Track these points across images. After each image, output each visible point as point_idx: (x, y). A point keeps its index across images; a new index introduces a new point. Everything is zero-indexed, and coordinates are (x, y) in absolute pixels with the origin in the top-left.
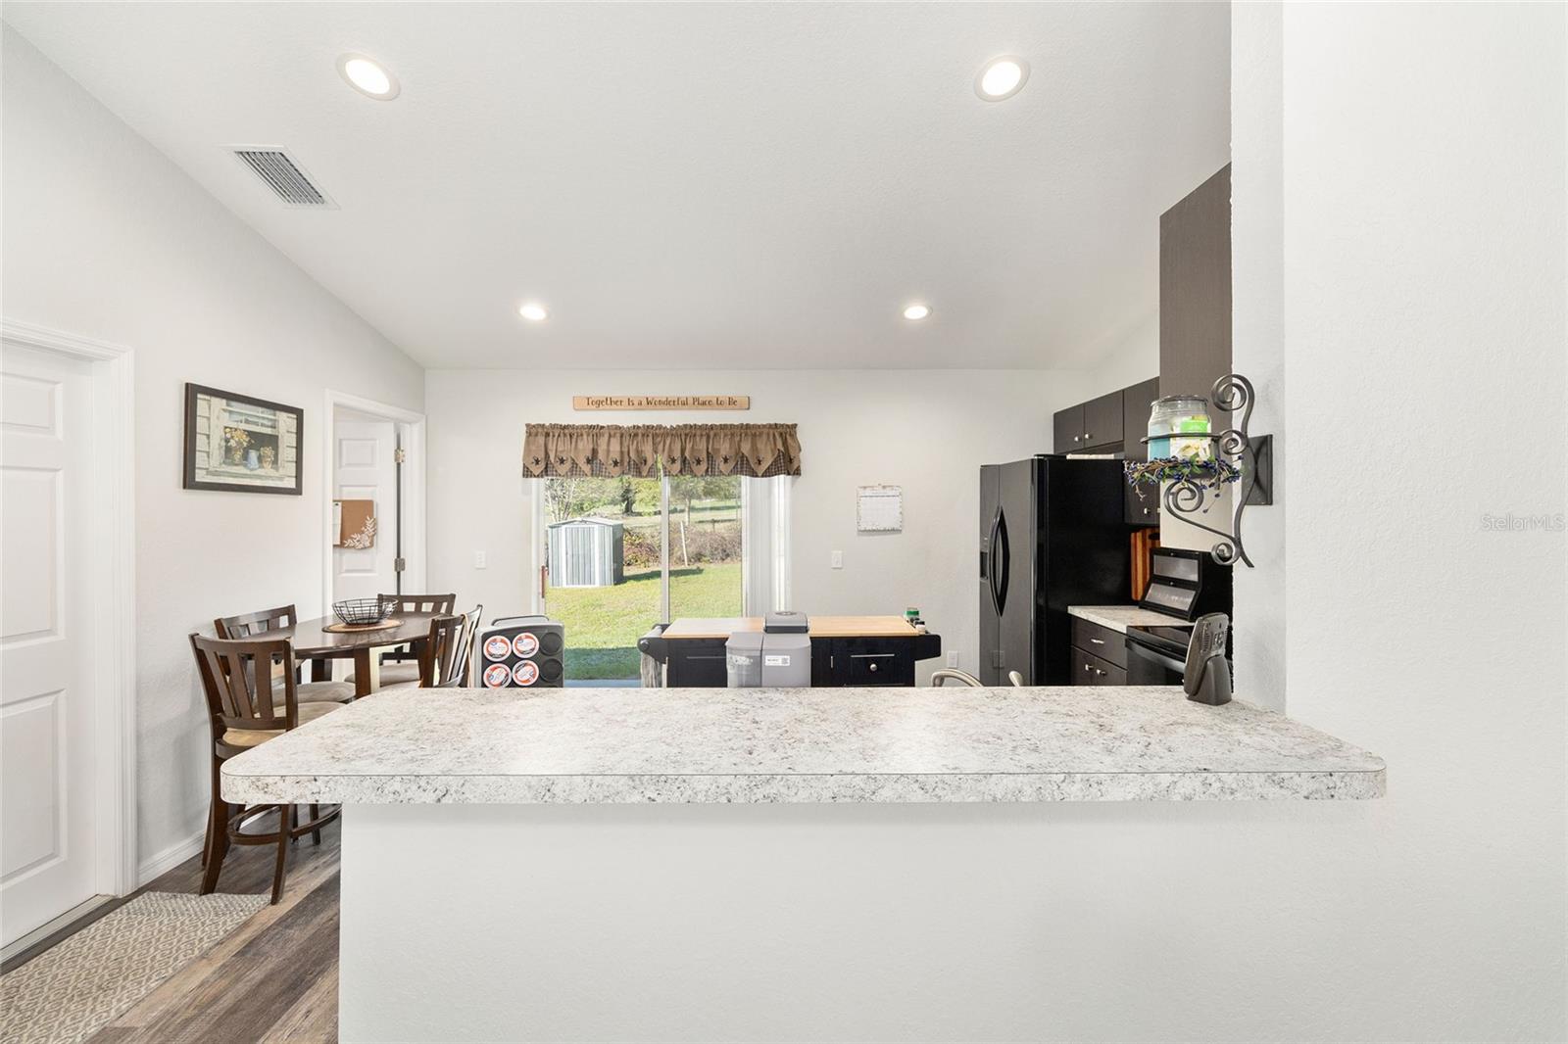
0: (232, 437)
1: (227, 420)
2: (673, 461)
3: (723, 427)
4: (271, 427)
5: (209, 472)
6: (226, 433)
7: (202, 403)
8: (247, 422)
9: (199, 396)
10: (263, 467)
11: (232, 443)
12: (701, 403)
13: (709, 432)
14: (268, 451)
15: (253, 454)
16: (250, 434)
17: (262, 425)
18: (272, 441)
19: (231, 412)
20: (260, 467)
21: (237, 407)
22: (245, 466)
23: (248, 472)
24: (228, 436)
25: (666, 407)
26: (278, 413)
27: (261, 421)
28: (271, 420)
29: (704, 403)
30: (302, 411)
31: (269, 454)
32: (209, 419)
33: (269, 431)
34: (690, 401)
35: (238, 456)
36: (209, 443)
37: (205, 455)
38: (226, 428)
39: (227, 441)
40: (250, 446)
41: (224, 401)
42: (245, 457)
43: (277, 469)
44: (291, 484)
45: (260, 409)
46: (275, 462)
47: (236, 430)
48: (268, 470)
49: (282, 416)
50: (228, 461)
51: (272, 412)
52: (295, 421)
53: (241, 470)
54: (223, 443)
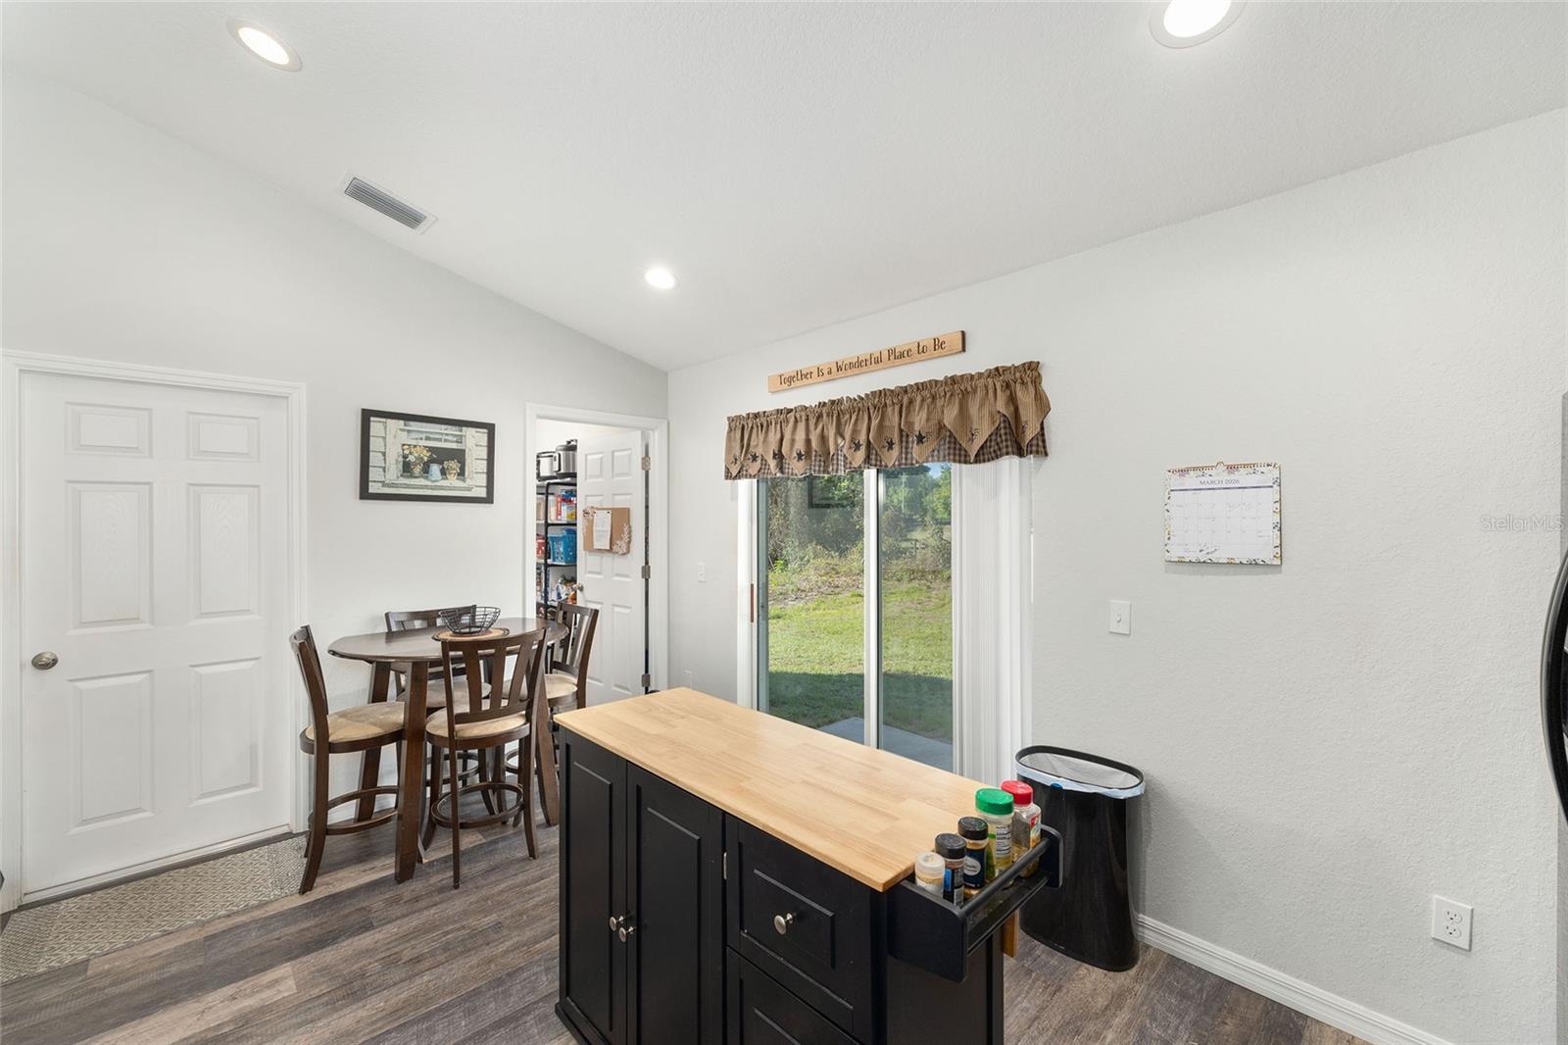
0: (411, 453)
1: (404, 438)
2: (858, 447)
3: (920, 387)
4: (457, 442)
5: (384, 484)
6: (403, 450)
7: (376, 426)
8: (428, 439)
9: (372, 419)
10: (447, 479)
11: (411, 458)
12: (899, 356)
13: (904, 398)
14: (454, 465)
15: (435, 469)
16: (431, 449)
17: (446, 440)
18: (459, 456)
19: (409, 431)
20: (443, 479)
21: (414, 426)
22: (426, 478)
23: (429, 483)
24: (406, 452)
25: (856, 371)
26: (464, 428)
27: (445, 437)
28: (456, 436)
29: (902, 355)
30: (494, 425)
31: (454, 466)
32: (384, 438)
33: (454, 446)
34: (885, 355)
35: (417, 470)
36: (385, 459)
37: (381, 470)
38: (404, 445)
39: (405, 457)
40: (432, 461)
41: (402, 422)
42: (426, 471)
43: (464, 481)
44: (482, 493)
45: (443, 426)
46: (461, 474)
47: (415, 446)
48: (453, 481)
49: (469, 432)
50: (406, 474)
51: (457, 428)
52: (486, 435)
53: (422, 482)
54: (401, 459)
